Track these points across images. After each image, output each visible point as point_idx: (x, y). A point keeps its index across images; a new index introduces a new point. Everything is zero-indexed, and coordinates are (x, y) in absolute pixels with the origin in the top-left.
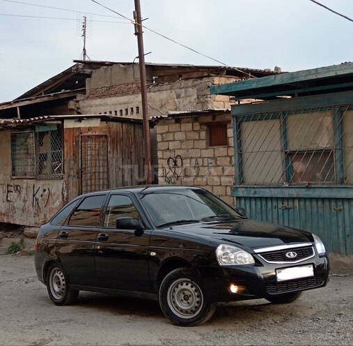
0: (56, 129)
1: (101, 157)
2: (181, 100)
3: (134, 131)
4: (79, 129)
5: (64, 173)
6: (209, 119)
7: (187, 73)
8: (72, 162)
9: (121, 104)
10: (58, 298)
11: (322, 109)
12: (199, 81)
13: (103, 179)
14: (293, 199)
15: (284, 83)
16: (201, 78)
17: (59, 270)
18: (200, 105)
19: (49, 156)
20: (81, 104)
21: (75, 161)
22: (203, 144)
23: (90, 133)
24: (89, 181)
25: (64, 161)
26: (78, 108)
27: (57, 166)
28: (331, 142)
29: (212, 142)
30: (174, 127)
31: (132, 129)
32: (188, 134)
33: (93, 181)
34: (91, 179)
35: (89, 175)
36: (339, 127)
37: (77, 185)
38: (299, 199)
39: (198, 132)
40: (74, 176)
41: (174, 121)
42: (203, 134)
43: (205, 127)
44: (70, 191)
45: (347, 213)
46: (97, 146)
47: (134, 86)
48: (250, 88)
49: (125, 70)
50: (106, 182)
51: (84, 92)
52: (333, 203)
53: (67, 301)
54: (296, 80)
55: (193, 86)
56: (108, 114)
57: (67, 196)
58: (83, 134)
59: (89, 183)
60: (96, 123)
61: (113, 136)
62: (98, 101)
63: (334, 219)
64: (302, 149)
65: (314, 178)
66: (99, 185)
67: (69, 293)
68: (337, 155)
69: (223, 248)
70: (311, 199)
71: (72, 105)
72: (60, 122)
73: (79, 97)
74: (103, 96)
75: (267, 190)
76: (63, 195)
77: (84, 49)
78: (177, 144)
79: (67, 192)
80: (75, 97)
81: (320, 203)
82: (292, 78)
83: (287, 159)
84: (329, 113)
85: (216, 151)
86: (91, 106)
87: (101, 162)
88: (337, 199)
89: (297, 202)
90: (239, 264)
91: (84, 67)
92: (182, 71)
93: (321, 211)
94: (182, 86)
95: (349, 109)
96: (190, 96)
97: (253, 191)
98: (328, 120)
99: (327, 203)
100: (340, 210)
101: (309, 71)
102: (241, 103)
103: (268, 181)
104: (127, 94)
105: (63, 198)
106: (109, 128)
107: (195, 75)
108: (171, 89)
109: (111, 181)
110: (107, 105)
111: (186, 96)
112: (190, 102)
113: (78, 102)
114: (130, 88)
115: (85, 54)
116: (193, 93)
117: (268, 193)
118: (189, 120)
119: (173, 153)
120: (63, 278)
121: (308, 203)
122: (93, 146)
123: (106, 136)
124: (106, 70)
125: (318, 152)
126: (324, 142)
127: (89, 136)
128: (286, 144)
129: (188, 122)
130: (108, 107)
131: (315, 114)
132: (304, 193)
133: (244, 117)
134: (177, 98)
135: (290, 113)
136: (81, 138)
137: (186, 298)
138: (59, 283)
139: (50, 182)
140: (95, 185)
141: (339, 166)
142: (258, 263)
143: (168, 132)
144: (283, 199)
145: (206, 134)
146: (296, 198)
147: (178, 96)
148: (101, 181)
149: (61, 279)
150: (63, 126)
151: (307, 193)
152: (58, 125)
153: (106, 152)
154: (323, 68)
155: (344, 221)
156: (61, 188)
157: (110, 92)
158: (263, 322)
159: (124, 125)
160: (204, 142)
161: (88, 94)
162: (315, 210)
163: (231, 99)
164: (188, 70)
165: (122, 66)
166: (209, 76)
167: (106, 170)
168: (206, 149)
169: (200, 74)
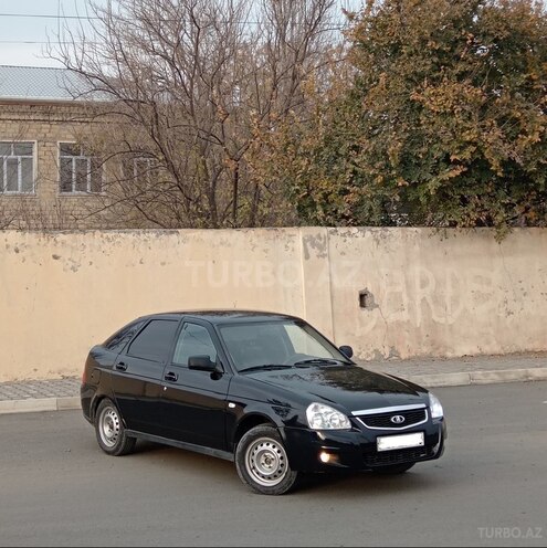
10: (110, 444)
17: (112, 410)
53: (121, 450)
69: (316, 408)
90: (333, 428)
120: (117, 421)
137: (268, 461)
138: (112, 427)
142: (355, 427)
149: (115, 422)
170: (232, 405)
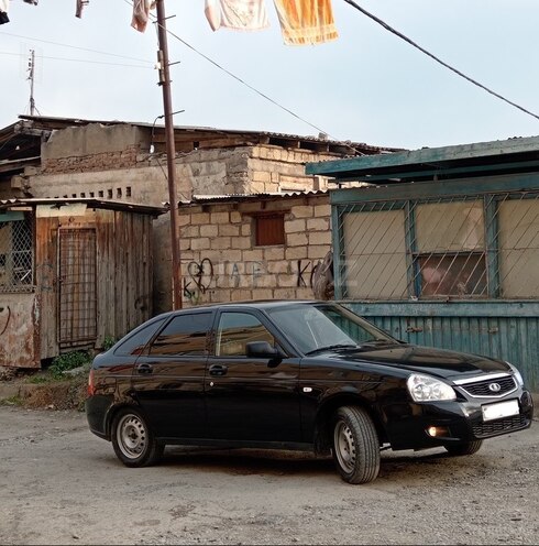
0: (22, 218)
1: (87, 261)
2: (200, 179)
3: (132, 223)
4: (56, 219)
5: (35, 283)
6: (257, 207)
7: (207, 139)
8: (47, 267)
9: (100, 183)
10: (132, 456)
11: (468, 198)
12: (228, 153)
13: (89, 293)
14: (425, 318)
15: (423, 161)
16: (232, 147)
17: (134, 418)
18: (231, 186)
19: (10, 259)
20: (32, 181)
21: (51, 266)
22: (247, 242)
23: (72, 226)
24: (70, 296)
25: (35, 266)
26: (27, 188)
27: (24, 274)
28: (482, 242)
29: (260, 240)
30: (200, 217)
31: (129, 220)
32: (223, 229)
33: (75, 295)
34: (73, 293)
35: (70, 286)
36: (493, 224)
37: (54, 301)
38: (433, 318)
39: (239, 225)
40: (49, 288)
41: (200, 209)
42: (247, 229)
43: (250, 219)
44: (44, 310)
45: (504, 337)
46: (81, 244)
47: (123, 156)
48: (369, 167)
49: (109, 132)
50: (92, 298)
51: (37, 163)
52: (484, 324)
53: (149, 460)
54: (441, 159)
55: (220, 159)
56: (97, 198)
57: (40, 317)
58: (63, 227)
59: (70, 300)
60: (80, 211)
61: (102, 230)
62: (62, 178)
63: (486, 344)
64: (438, 251)
65: (456, 290)
66: (84, 301)
67: (153, 450)
68: (490, 260)
69: (415, 379)
70: (451, 318)
71: (17, 182)
72: (30, 209)
73: (29, 170)
74: (71, 170)
75: (386, 306)
76: (34, 316)
77: (32, 99)
78: (204, 243)
79: (40, 312)
80: (22, 171)
81: (464, 323)
82: (436, 156)
83: (415, 264)
84: (479, 203)
85: (266, 252)
86: (50, 185)
87: (87, 268)
88: (489, 318)
89: (429, 323)
90: (437, 399)
91: (33, 126)
92: (200, 136)
93: (465, 333)
94: (202, 159)
95: (509, 198)
96: (215, 173)
97: (363, 308)
98: (476, 212)
99: (475, 323)
100: (494, 333)
101: (461, 148)
102: (343, 187)
103: (386, 293)
104: (111, 168)
105: (34, 321)
106: (98, 218)
107: (221, 142)
108: (184, 162)
109: (100, 296)
110: (77, 183)
111: (210, 173)
112: (215, 182)
113: (26, 178)
114: (116, 159)
115: (32, 106)
116: (220, 170)
117: (386, 310)
118: (224, 208)
119: (196, 256)
120: (142, 428)
121: (446, 323)
122: (76, 244)
123: (94, 230)
124: (75, 132)
125: (463, 256)
126: (471, 242)
127: (70, 230)
128: (414, 245)
129: (223, 211)
130: (80, 186)
131: (458, 204)
132: (441, 310)
133: (350, 206)
134: (194, 176)
135: (420, 202)
136: (60, 232)
138: (134, 436)
139: (11, 297)
140: (78, 302)
141: (493, 274)
142: (460, 398)
143: (190, 225)
144: (409, 318)
145: (251, 229)
146: (429, 317)
147: (196, 173)
148: (87, 295)
149: (138, 430)
150: (35, 214)
151: (446, 310)
152: (26, 213)
153: (93, 253)
154: (482, 144)
155: (500, 347)
156: (31, 306)
157: (82, 164)
158: (456, 475)
159: (118, 213)
160: (248, 241)
161: (43, 167)
162: (457, 333)
163: (330, 181)
164: (209, 135)
165: (102, 126)
166: (245, 145)
167: (93, 280)
168: (251, 249)
169: (228, 142)
170: (308, 390)
